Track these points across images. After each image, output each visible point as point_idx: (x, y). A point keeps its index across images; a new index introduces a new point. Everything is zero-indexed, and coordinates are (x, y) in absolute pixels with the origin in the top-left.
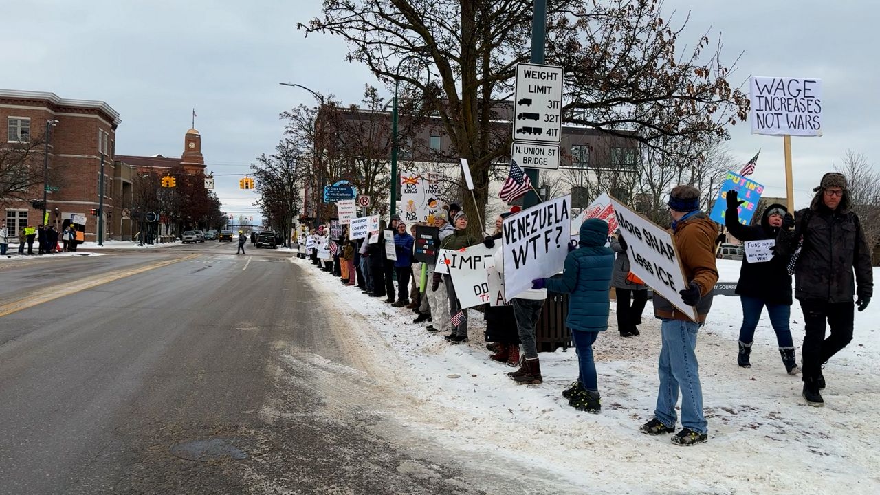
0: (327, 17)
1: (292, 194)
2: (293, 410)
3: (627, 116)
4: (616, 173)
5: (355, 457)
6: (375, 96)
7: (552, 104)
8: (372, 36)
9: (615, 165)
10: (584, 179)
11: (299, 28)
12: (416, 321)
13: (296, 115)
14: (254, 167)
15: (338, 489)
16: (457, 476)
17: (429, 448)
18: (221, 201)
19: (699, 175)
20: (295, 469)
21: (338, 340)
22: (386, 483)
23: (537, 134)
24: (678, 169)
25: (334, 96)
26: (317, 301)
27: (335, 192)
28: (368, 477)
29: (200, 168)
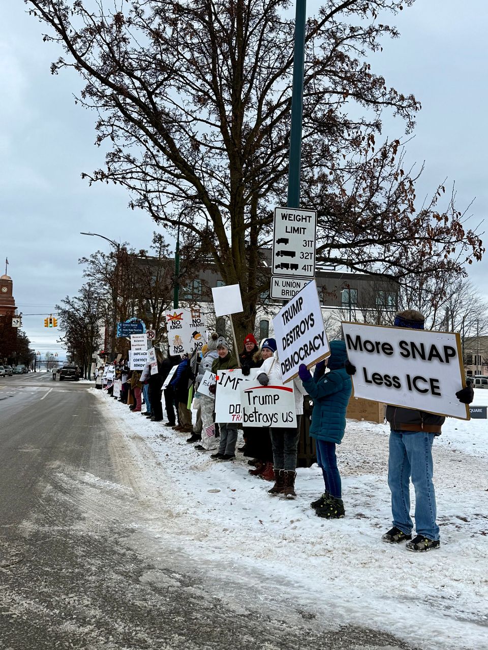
0: (109, 169)
1: (92, 332)
2: (52, 523)
3: (377, 256)
4: (380, 312)
5: (100, 568)
6: (162, 242)
7: (307, 243)
8: (152, 186)
9: (379, 305)
10: (352, 318)
11: (83, 178)
12: (189, 441)
13: (93, 260)
14: (58, 308)
15: (76, 598)
16: (197, 584)
17: (176, 559)
18: (30, 339)
19: (452, 314)
20: (38, 580)
21: (113, 460)
22: (124, 592)
23: (294, 269)
24: (433, 308)
25: (128, 244)
26: (102, 425)
27: (127, 328)
28: (108, 587)
29: (10, 310)
